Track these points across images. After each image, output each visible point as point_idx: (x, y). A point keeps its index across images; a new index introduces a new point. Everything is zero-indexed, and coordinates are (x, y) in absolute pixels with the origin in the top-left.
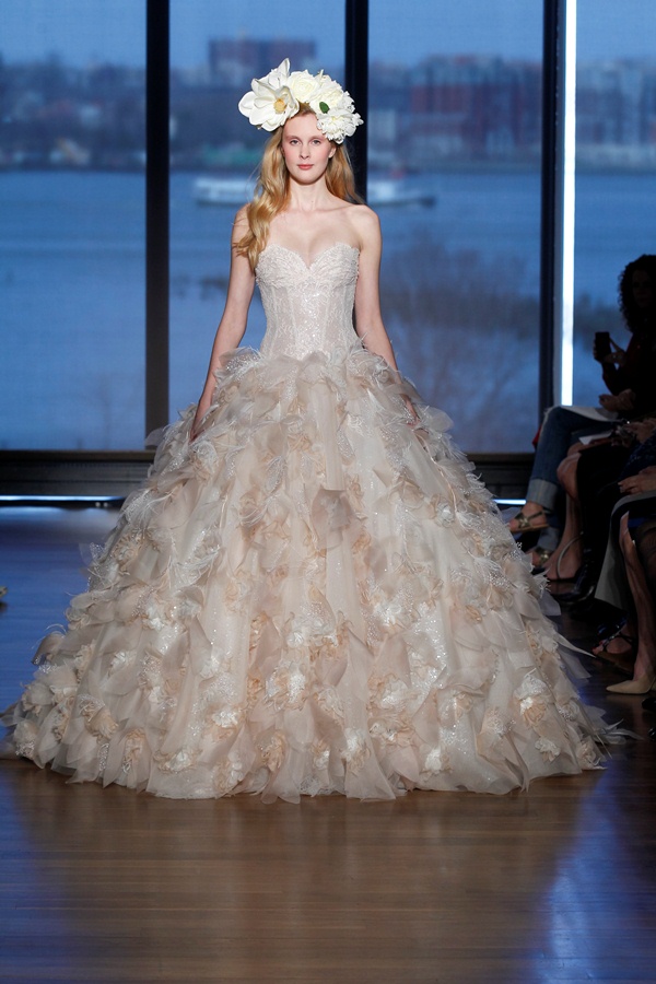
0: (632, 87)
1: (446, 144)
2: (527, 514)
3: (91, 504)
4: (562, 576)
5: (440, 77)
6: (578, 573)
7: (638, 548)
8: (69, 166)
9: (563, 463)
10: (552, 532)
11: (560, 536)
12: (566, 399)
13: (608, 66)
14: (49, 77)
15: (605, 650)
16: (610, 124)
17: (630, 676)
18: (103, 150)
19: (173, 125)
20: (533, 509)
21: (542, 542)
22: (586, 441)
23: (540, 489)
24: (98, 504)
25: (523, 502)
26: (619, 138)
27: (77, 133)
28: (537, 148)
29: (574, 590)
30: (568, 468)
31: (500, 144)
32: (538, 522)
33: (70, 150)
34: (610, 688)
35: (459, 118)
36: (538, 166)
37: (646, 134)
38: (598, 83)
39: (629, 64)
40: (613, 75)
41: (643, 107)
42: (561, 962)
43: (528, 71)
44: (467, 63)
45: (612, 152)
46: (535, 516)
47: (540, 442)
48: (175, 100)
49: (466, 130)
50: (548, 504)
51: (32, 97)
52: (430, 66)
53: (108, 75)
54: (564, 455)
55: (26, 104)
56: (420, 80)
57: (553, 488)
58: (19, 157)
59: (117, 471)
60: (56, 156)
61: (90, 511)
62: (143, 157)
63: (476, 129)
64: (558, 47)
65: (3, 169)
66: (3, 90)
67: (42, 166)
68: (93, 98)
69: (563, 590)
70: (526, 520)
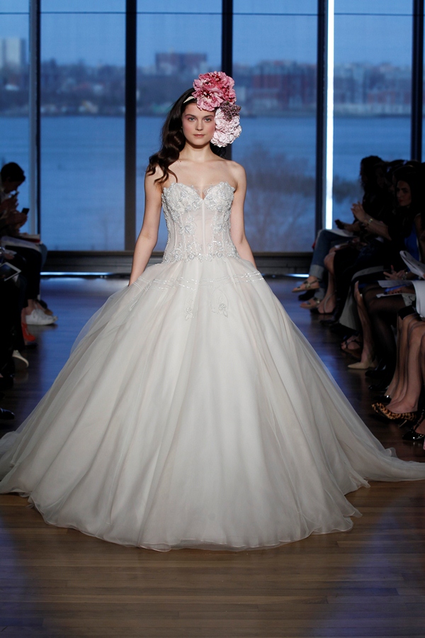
0: (359, 77)
1: (269, 103)
2: (309, 281)
3: (98, 277)
4: (327, 311)
5: (267, 71)
6: (334, 310)
7: (364, 299)
8: (88, 114)
9: (327, 257)
10: (322, 290)
11: (325, 292)
12: (329, 225)
13: (347, 66)
14: (79, 71)
15: (347, 347)
16: (348, 94)
17: (359, 360)
18: (105, 107)
19: (138, 94)
20: (312, 279)
21: (316, 295)
22: (337, 247)
23: (316, 269)
24: (102, 277)
25: (307, 276)
26: (353, 100)
27: (91, 97)
28: (314, 105)
29: (332, 318)
30: (329, 260)
31: (295, 103)
32: (315, 286)
33: (89, 106)
34: (350, 366)
35: (275, 90)
36: (315, 114)
37: (366, 98)
38: (343, 74)
39: (358, 65)
40: (350, 70)
41: (364, 86)
43: (309, 68)
44: (279, 64)
45: (349, 107)
46: (313, 282)
47: (316, 247)
48: (139, 82)
49: (279, 97)
50: (320, 276)
51: (70, 81)
52: (262, 66)
53: (107, 70)
54: (327, 253)
55: (68, 84)
56: (257, 72)
57: (322, 269)
58: (64, 109)
59: (110, 261)
60: (82, 109)
61: (98, 280)
62: (123, 109)
63: (284, 97)
64: (325, 56)
65: (56, 115)
66: (56, 77)
67: (75, 113)
68: (100, 81)
69: (327, 318)
70: (308, 285)
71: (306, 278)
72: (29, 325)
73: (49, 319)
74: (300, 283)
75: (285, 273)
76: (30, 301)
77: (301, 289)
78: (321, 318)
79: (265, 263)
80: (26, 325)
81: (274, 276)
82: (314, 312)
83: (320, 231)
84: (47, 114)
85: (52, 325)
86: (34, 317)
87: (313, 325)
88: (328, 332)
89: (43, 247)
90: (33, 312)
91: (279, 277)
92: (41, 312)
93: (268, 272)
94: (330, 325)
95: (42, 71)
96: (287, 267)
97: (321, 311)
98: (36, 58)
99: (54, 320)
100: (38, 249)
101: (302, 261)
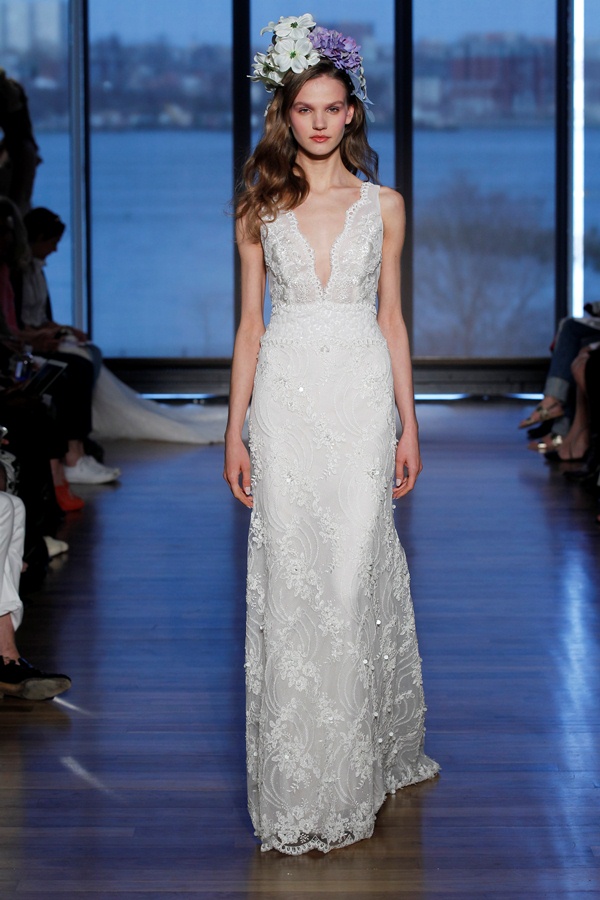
1: (481, 106)
2: (545, 406)
3: (190, 401)
4: (575, 456)
5: (475, 51)
6: (587, 454)
8: (175, 127)
9: (576, 361)
10: (566, 421)
11: (571, 422)
12: (577, 311)
14: (158, 55)
18: (203, 114)
19: (255, 93)
20: (550, 401)
21: (556, 428)
22: (594, 346)
23: (556, 385)
24: (196, 402)
27: (181, 99)
28: (552, 109)
29: (584, 468)
30: (578, 367)
31: (524, 104)
32: (556, 412)
33: (177, 114)
35: (490, 84)
36: (552, 123)
42: (572, 774)
43: (545, 46)
44: (496, 40)
46: (552, 407)
47: (556, 347)
49: (497, 94)
50: (563, 398)
51: (144, 71)
52: (466, 44)
53: (206, 53)
54: (575, 355)
55: (140, 76)
56: (459, 53)
57: (566, 385)
58: (134, 119)
60: (164, 118)
61: (189, 407)
62: (229, 117)
63: (505, 94)
64: (569, 24)
65: (121, 129)
66: (120, 65)
67: (152, 126)
68: (194, 70)
69: (575, 468)
70: (545, 412)
71: (539, 401)
72: (74, 484)
73: (108, 472)
74: (530, 410)
75: (504, 392)
76: (74, 445)
77: (532, 421)
78: (565, 467)
79: (471, 375)
80: (67, 484)
81: (486, 398)
82: (552, 456)
83: (563, 321)
84: (106, 128)
85: (112, 484)
86: (82, 470)
87: (553, 481)
88: (576, 492)
89: (94, 350)
90: (79, 462)
91: (495, 400)
92: (92, 461)
93: (475, 390)
94: (581, 479)
95: (93, 55)
96: (509, 382)
97: (564, 455)
98: (81, 34)
99: (115, 474)
100: (85, 354)
101: (533, 373)
